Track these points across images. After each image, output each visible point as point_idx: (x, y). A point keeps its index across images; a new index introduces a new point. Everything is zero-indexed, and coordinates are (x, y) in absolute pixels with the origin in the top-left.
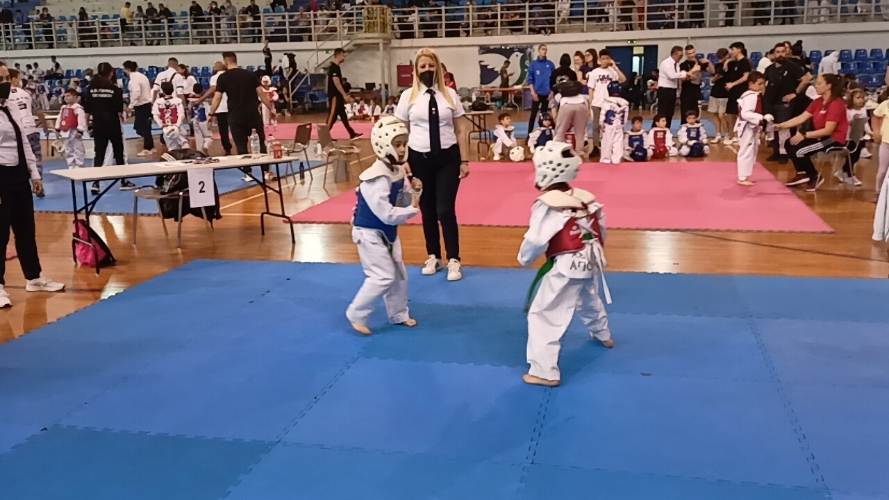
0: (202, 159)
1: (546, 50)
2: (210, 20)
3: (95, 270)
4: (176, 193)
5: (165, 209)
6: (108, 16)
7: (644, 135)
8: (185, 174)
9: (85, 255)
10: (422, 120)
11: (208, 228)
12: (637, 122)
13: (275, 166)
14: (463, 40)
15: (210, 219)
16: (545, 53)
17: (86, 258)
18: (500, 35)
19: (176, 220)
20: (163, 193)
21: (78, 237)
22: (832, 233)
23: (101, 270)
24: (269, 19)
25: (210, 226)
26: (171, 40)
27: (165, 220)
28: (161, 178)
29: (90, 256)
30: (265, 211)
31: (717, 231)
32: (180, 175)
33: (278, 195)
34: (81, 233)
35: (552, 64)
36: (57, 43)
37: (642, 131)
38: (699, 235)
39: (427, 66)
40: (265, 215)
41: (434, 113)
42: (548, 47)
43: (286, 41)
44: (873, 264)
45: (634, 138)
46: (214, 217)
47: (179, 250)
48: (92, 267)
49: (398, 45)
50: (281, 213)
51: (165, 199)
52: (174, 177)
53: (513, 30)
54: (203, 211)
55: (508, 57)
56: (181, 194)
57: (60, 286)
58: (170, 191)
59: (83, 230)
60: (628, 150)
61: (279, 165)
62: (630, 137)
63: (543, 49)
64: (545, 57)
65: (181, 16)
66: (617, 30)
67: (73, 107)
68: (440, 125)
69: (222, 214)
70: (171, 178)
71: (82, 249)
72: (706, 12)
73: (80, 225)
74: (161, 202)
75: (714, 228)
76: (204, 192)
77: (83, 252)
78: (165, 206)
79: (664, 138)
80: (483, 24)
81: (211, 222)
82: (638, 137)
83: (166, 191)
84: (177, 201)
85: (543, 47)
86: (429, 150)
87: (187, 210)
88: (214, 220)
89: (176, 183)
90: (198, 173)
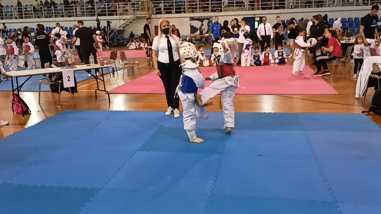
0: (69, 67)
1: (218, 18)
2: (72, 6)
3: (22, 115)
4: (57, 81)
5: (53, 89)
6: (27, 5)
7: (260, 55)
8: (61, 73)
9: (18, 109)
10: (165, 49)
11: (72, 96)
12: (257, 49)
13: (101, 69)
14: (182, 15)
15: (73, 93)
16: (218, 20)
17: (18, 110)
18: (199, 13)
19: (58, 93)
20: (52, 82)
21: (14, 101)
22: (338, 95)
23: (25, 115)
24: (99, 6)
25: (73, 96)
26: (56, 16)
27: (53, 93)
28: (51, 75)
29: (20, 110)
30: (97, 89)
31: (290, 94)
32: (59, 74)
33: (103, 82)
34: (15, 99)
35: (221, 25)
36: (5, 17)
37: (259, 53)
38: (283, 96)
39: (166, 26)
40: (97, 91)
41: (170, 46)
42: (219, 17)
43: (106, 16)
44: (356, 107)
45: (255, 56)
46: (75, 92)
47: (59, 106)
48: (21, 114)
49: (155, 17)
50: (104, 90)
51: (53, 84)
52: (56, 75)
53: (204, 11)
54: (70, 89)
55: (202, 22)
56: (60, 82)
57: (7, 123)
58: (55, 81)
59: (17, 99)
60: (253, 61)
61: (103, 69)
62: (254, 56)
63: (217, 18)
64: (218, 22)
65: (60, 5)
66: (248, 10)
67: (12, 45)
68: (173, 51)
69: (78, 91)
70: (55, 75)
71: (17, 106)
72: (286, 3)
73: (15, 96)
74: (51, 86)
75: (289, 94)
76: (70, 81)
77: (17, 107)
78: (53, 87)
79: (269, 55)
80: (192, 8)
81: (73, 94)
82: (257, 56)
83: (53, 81)
84: (58, 85)
85: (217, 17)
86: (169, 62)
87: (63, 89)
88: (75, 93)
89: (58, 77)
90: (67, 72)
